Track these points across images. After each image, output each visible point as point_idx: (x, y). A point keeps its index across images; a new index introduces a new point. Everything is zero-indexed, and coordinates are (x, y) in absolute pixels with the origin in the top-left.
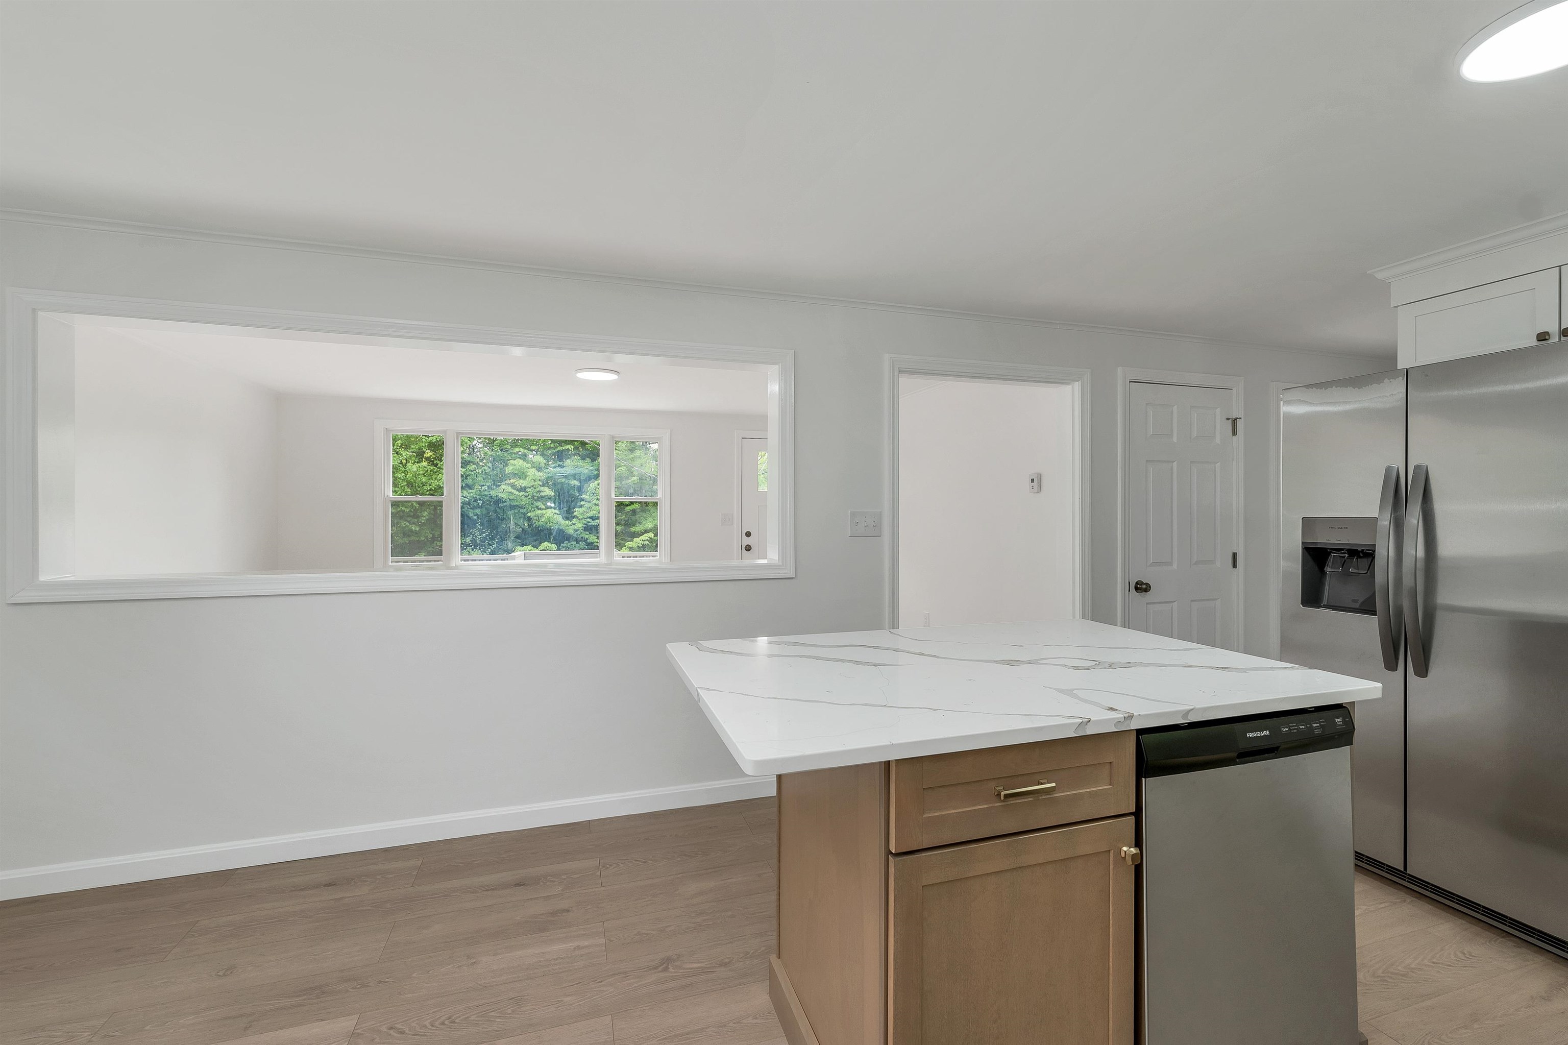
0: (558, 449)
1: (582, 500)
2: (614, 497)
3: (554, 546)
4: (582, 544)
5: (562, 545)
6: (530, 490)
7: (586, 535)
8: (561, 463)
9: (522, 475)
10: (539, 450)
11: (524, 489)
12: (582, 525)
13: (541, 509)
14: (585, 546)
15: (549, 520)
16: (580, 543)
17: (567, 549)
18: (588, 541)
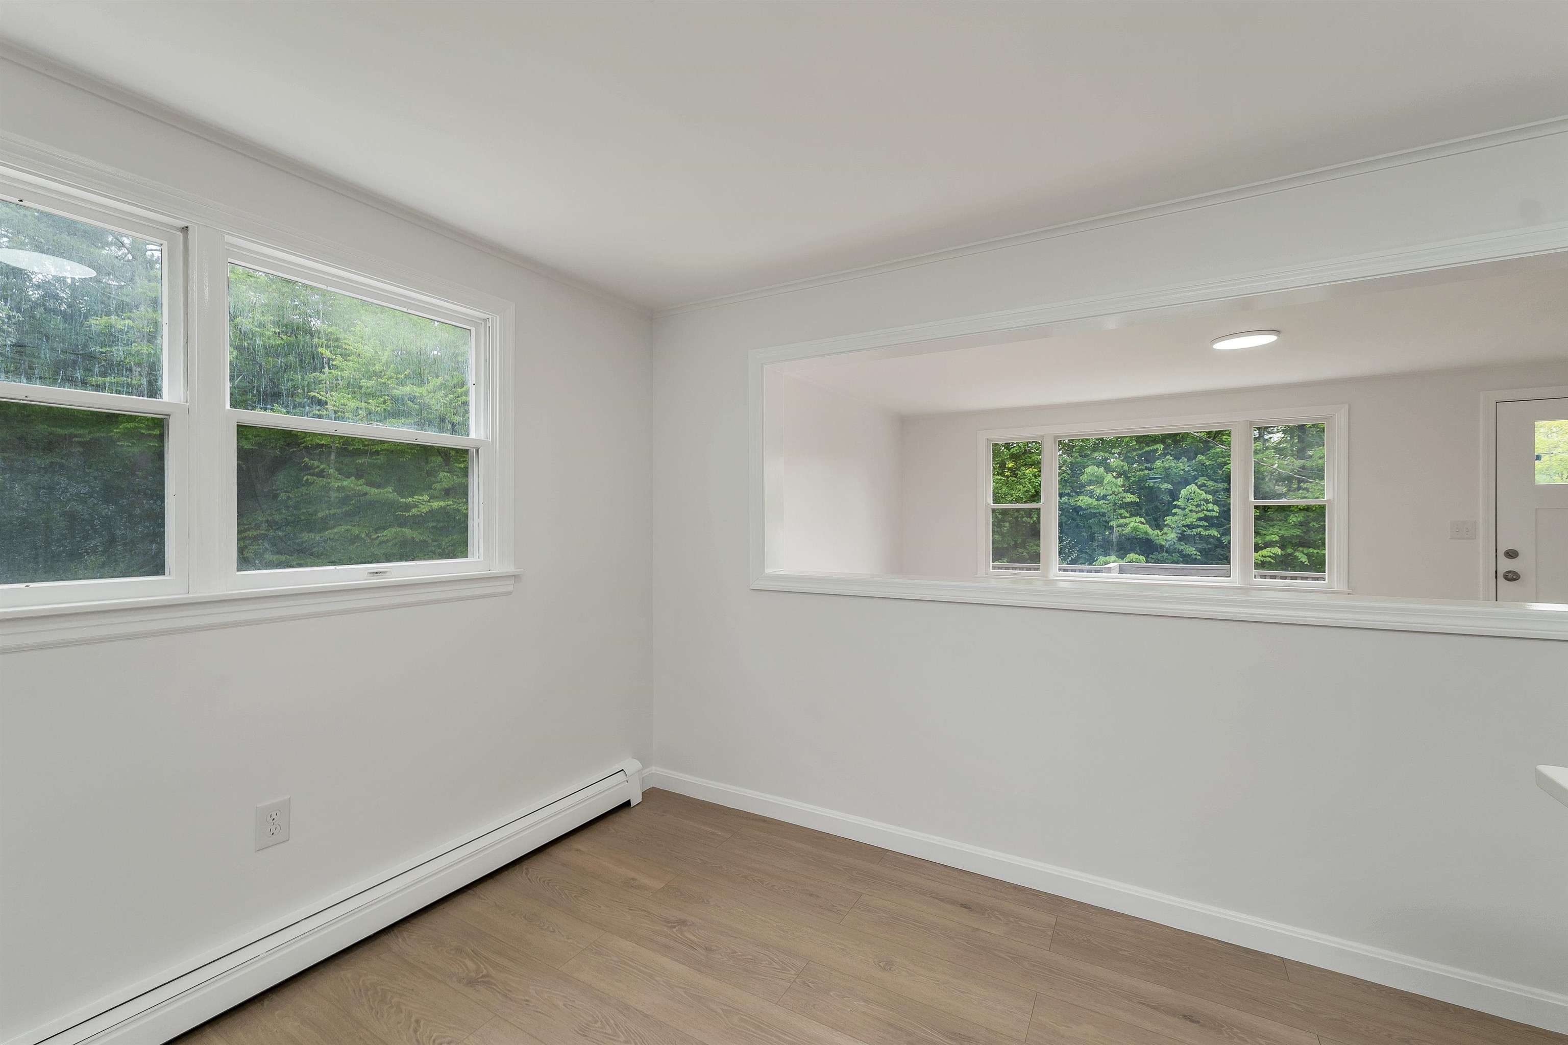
0: (1145, 450)
1: (1176, 506)
2: (1253, 500)
3: (1142, 558)
4: (1176, 556)
5: (1150, 556)
6: (1111, 497)
7: (1182, 547)
8: (1148, 465)
9: (1099, 481)
10: (1123, 452)
11: (1104, 497)
12: (1176, 535)
13: (1125, 517)
14: (1179, 558)
15: (1135, 529)
16: (1173, 554)
17: (1158, 561)
18: (1184, 552)
